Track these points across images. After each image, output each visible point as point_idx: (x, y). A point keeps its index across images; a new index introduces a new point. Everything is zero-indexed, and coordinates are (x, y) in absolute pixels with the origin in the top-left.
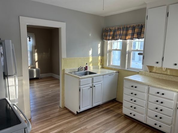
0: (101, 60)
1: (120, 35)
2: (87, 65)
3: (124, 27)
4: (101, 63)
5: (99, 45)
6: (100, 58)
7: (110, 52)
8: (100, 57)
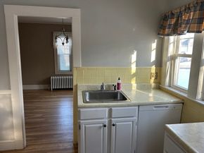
0: (156, 73)
1: (188, 22)
2: (120, 81)
3: (197, 3)
4: (156, 79)
5: (154, 45)
6: (153, 69)
7: (173, 58)
8: (154, 67)
